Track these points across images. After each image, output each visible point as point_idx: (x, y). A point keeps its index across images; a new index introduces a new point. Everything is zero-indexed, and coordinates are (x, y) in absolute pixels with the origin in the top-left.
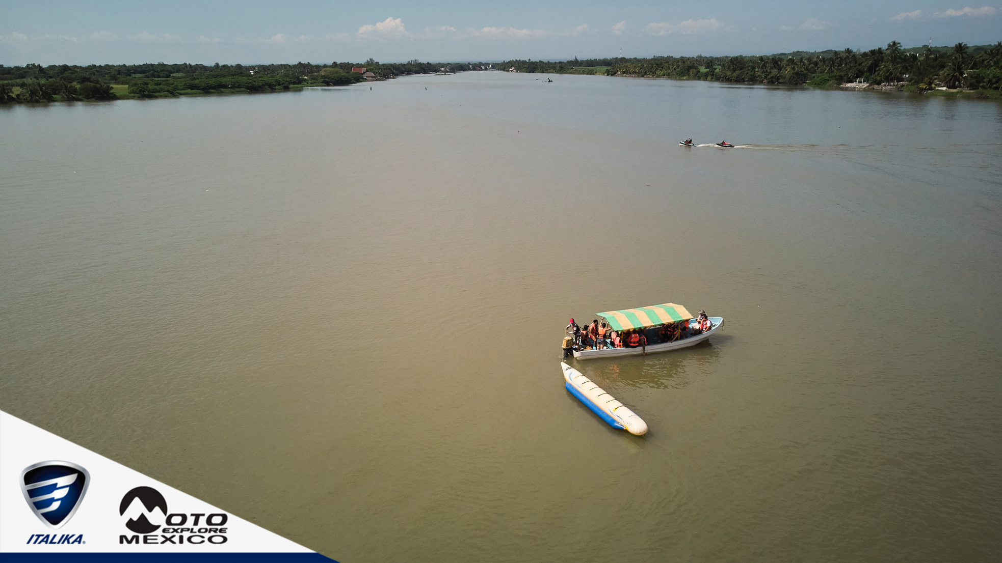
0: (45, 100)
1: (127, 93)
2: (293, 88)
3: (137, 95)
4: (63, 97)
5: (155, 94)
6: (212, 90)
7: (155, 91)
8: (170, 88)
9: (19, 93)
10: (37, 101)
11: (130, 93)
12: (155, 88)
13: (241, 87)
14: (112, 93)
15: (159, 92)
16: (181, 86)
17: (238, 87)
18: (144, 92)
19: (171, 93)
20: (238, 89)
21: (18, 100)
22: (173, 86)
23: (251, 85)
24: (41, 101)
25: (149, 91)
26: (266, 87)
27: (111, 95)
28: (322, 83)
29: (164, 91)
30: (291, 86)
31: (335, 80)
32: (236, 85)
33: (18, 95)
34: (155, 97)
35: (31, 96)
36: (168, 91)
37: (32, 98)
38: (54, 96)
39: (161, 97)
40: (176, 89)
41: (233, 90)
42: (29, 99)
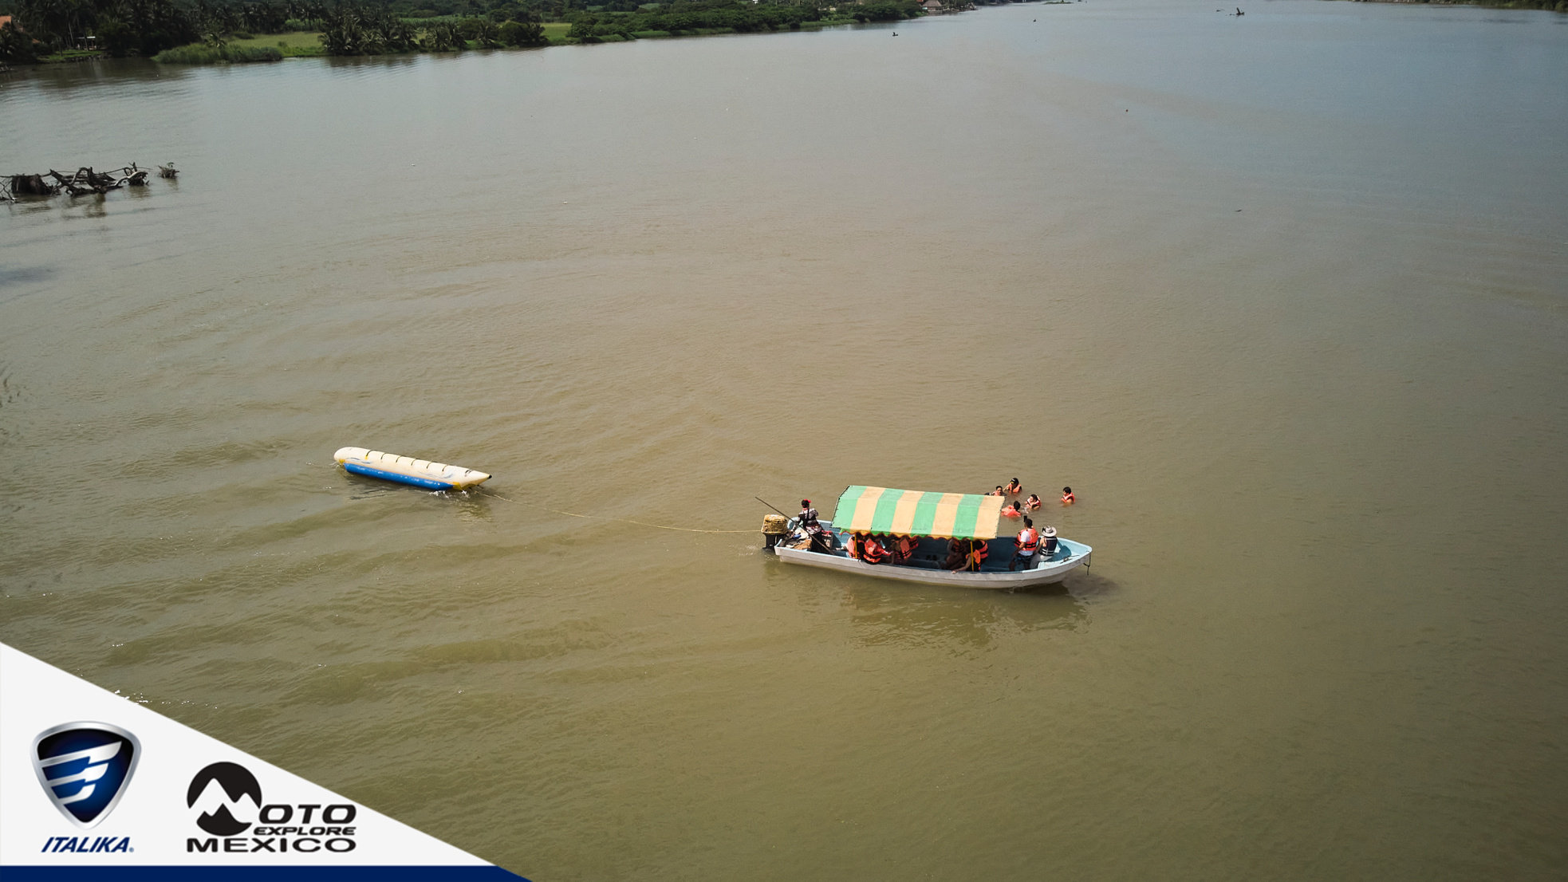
0: (455, 49)
1: (564, 37)
2: (807, 26)
3: (577, 39)
4: (479, 43)
5: (601, 38)
6: (683, 31)
7: (602, 32)
8: (624, 28)
9: (424, 38)
10: (445, 50)
11: (567, 36)
12: (602, 29)
13: (726, 26)
14: (543, 37)
15: (607, 33)
16: (640, 25)
17: (722, 26)
18: (585, 34)
19: (623, 36)
20: (721, 29)
21: (422, 49)
22: (627, 24)
23: (741, 22)
24: (450, 49)
25: (593, 33)
26: (765, 25)
27: (541, 40)
28: (854, 18)
29: (614, 33)
30: (804, 23)
31: (875, 13)
32: (720, 23)
33: (422, 41)
34: (601, 42)
35: (437, 42)
36: (620, 33)
37: (439, 46)
38: (468, 42)
39: (609, 41)
40: (631, 29)
41: (714, 31)
42: (435, 46)
